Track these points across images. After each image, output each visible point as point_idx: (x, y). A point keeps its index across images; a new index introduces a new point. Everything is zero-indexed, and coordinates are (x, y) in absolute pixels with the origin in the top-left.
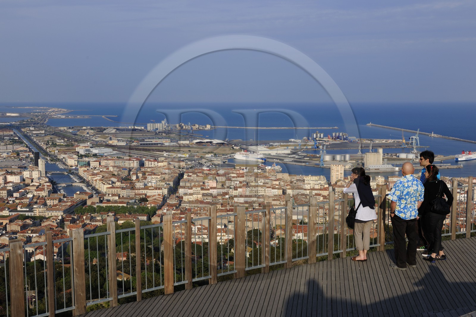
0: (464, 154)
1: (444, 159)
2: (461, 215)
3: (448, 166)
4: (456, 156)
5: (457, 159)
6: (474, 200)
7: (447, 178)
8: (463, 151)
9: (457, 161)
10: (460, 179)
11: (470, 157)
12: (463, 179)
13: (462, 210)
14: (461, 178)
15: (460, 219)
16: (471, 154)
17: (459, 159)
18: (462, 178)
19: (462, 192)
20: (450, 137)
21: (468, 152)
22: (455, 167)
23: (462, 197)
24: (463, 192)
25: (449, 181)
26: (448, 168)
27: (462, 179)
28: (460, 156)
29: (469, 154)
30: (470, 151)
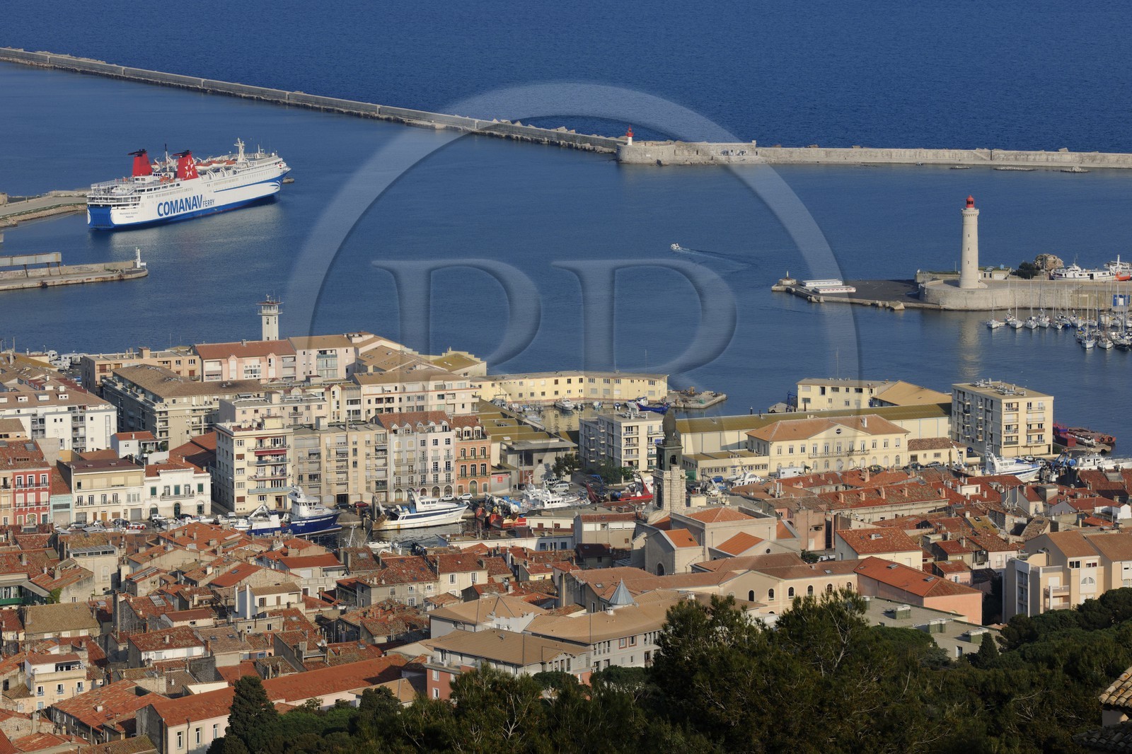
0: (149, 179)
1: (11, 221)
2: (164, 625)
3: (44, 271)
4: (95, 192)
5: (101, 213)
6: (237, 506)
7: (45, 360)
8: (141, 153)
9: (103, 230)
10: (136, 362)
11: (189, 195)
12: (154, 362)
13: (161, 593)
14: (140, 356)
15: (152, 655)
16: (195, 176)
17: (119, 217)
18: (147, 353)
19: (155, 458)
20: (39, 53)
21: (173, 163)
22: (95, 272)
23: (154, 491)
24: (163, 456)
25: (64, 381)
26: (44, 286)
27: (148, 358)
28: (122, 189)
29: (180, 174)
30: (186, 154)
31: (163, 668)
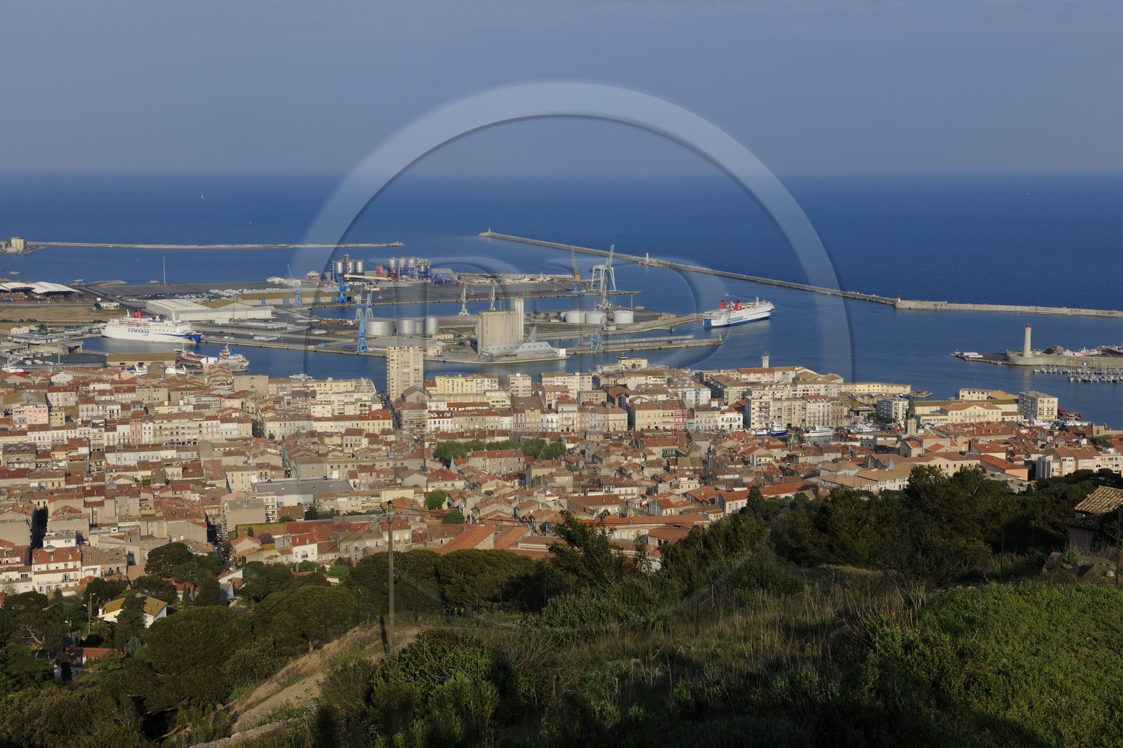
0: (725, 310)
1: (677, 324)
2: (725, 466)
3: (687, 341)
4: (706, 315)
5: (708, 322)
6: (752, 426)
7: (687, 372)
8: (723, 301)
9: (708, 327)
10: (718, 374)
11: (739, 316)
12: (724, 374)
13: (724, 455)
14: (720, 372)
15: (721, 477)
16: (741, 309)
17: (714, 323)
18: (722, 371)
19: (724, 408)
21: (733, 305)
22: (705, 342)
23: (723, 419)
24: (726, 407)
25: (693, 380)
26: (687, 347)
27: (722, 373)
28: (715, 313)
29: (736, 309)
30: (738, 302)
31: (725, 482)
